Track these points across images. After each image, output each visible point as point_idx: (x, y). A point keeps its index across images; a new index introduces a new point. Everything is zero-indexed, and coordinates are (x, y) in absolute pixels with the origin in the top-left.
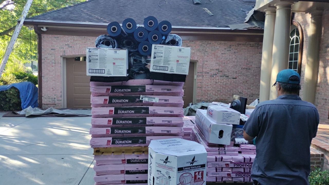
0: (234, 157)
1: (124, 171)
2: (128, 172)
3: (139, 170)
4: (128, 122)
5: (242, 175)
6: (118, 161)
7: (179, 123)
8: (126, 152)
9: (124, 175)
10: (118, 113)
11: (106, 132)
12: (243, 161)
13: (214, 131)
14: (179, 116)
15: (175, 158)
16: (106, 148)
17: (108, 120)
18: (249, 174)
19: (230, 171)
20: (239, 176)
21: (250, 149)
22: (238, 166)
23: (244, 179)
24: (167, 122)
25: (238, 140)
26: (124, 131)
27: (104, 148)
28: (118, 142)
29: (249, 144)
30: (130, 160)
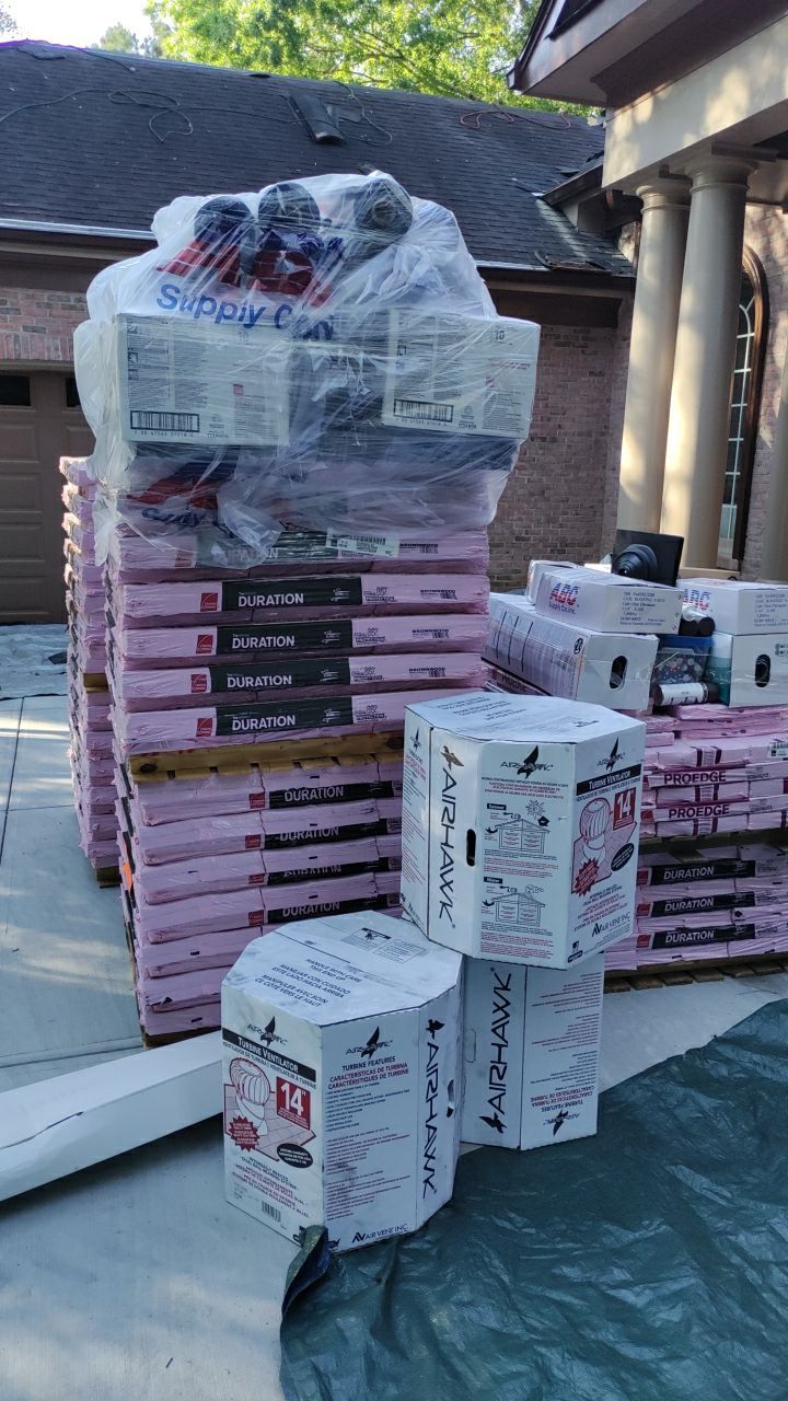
0: (663, 751)
1: (259, 837)
2: (274, 843)
3: (319, 827)
4: (281, 641)
5: (691, 812)
6: (237, 799)
7: (477, 636)
8: (268, 765)
9: (258, 853)
10: (240, 605)
11: (193, 685)
12: (694, 763)
13: (595, 663)
14: (470, 610)
15: (567, 750)
16: (190, 751)
17: (200, 637)
18: (713, 807)
19: (650, 801)
20: (681, 817)
21: (710, 721)
22: (677, 783)
23: (696, 826)
24: (430, 637)
25: (671, 691)
26: (265, 678)
27: (181, 752)
28: (241, 725)
29: (707, 702)
30: (281, 793)
